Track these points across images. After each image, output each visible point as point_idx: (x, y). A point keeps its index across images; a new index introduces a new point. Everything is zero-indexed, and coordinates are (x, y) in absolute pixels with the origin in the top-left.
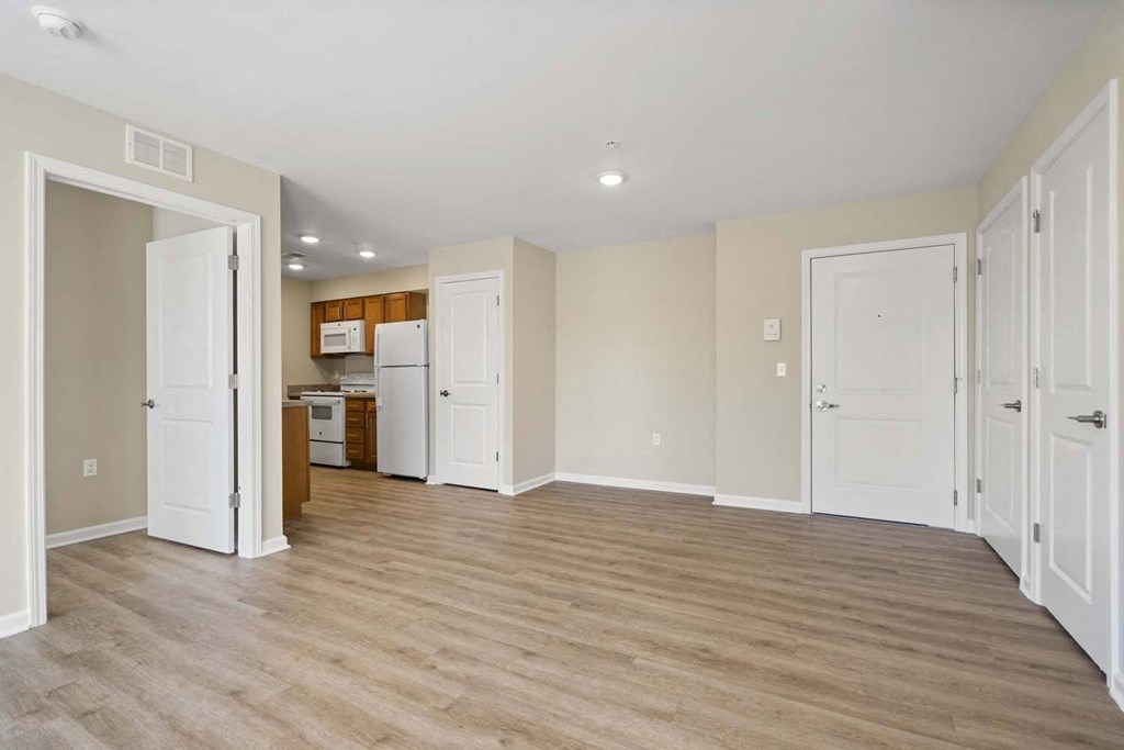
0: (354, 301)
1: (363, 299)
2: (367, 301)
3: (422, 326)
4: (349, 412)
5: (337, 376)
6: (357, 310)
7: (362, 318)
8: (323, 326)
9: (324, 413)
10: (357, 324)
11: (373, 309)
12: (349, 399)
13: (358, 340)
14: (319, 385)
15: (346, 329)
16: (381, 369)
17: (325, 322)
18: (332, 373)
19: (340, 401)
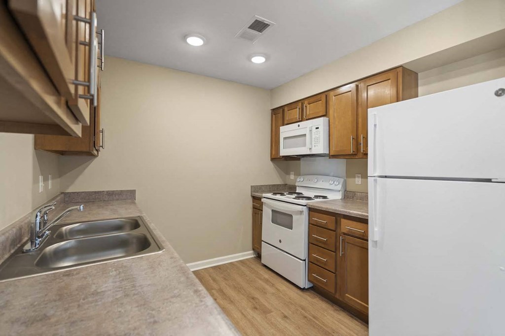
0: (314, 99)
1: (325, 94)
2: (331, 95)
4: (313, 226)
5: (292, 177)
6: (320, 107)
7: (326, 115)
8: (282, 129)
9: (283, 219)
10: (321, 122)
11: (339, 103)
12: (315, 211)
13: (321, 140)
14: (278, 185)
15: (308, 130)
16: (378, 178)
17: (283, 125)
18: (288, 173)
19: (303, 211)
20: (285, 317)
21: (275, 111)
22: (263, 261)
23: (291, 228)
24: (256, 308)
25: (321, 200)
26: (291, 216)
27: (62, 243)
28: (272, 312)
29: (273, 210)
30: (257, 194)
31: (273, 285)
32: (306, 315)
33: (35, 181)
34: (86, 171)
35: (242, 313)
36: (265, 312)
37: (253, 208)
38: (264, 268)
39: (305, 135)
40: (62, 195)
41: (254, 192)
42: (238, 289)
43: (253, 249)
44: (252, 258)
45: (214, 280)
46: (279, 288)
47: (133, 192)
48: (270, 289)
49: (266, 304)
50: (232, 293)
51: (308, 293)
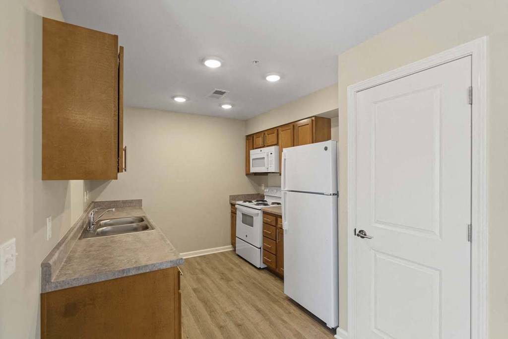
0: (271, 131)
1: (276, 128)
2: (280, 129)
3: (329, 149)
4: (265, 224)
5: (263, 188)
6: (272, 138)
7: (277, 144)
8: (252, 152)
9: (248, 220)
10: (273, 149)
11: (284, 136)
12: (265, 213)
13: (274, 162)
14: (252, 195)
15: (266, 154)
16: (287, 192)
17: (253, 149)
18: (260, 185)
19: (258, 214)
20: (241, 283)
21: (248, 137)
22: (237, 252)
23: (253, 226)
24: (223, 279)
25: (276, 205)
26: (252, 217)
27: (104, 228)
28: (232, 280)
29: (242, 214)
30: (233, 202)
31: (239, 267)
34: (108, 187)
36: (228, 280)
37: (232, 212)
38: (237, 257)
39: (264, 158)
40: (93, 204)
41: (232, 200)
42: (214, 269)
43: (232, 244)
44: (231, 251)
45: (199, 264)
46: (243, 268)
47: (140, 201)
48: (236, 269)
49: (230, 277)
50: (209, 271)
51: (263, 271)
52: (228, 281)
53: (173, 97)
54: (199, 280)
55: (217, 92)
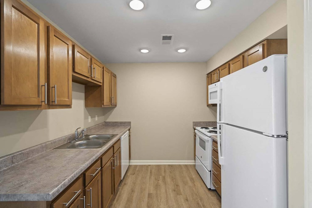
0: (224, 66)
1: (228, 63)
2: (231, 63)
8: (210, 86)
11: (235, 68)
17: (211, 84)
19: (208, 140)
20: (187, 200)
21: (208, 75)
22: (196, 168)
23: (205, 150)
24: (174, 190)
26: (205, 142)
28: (181, 195)
29: (199, 138)
30: (195, 127)
31: (194, 182)
32: (200, 203)
33: (86, 118)
35: (166, 191)
37: (194, 135)
39: (217, 91)
41: (195, 125)
42: (173, 179)
45: (165, 171)
47: (131, 123)
48: (190, 183)
49: (182, 190)
50: (168, 180)
51: (212, 193)
52: (178, 194)
53: (140, 50)
54: (157, 187)
55: (165, 38)
